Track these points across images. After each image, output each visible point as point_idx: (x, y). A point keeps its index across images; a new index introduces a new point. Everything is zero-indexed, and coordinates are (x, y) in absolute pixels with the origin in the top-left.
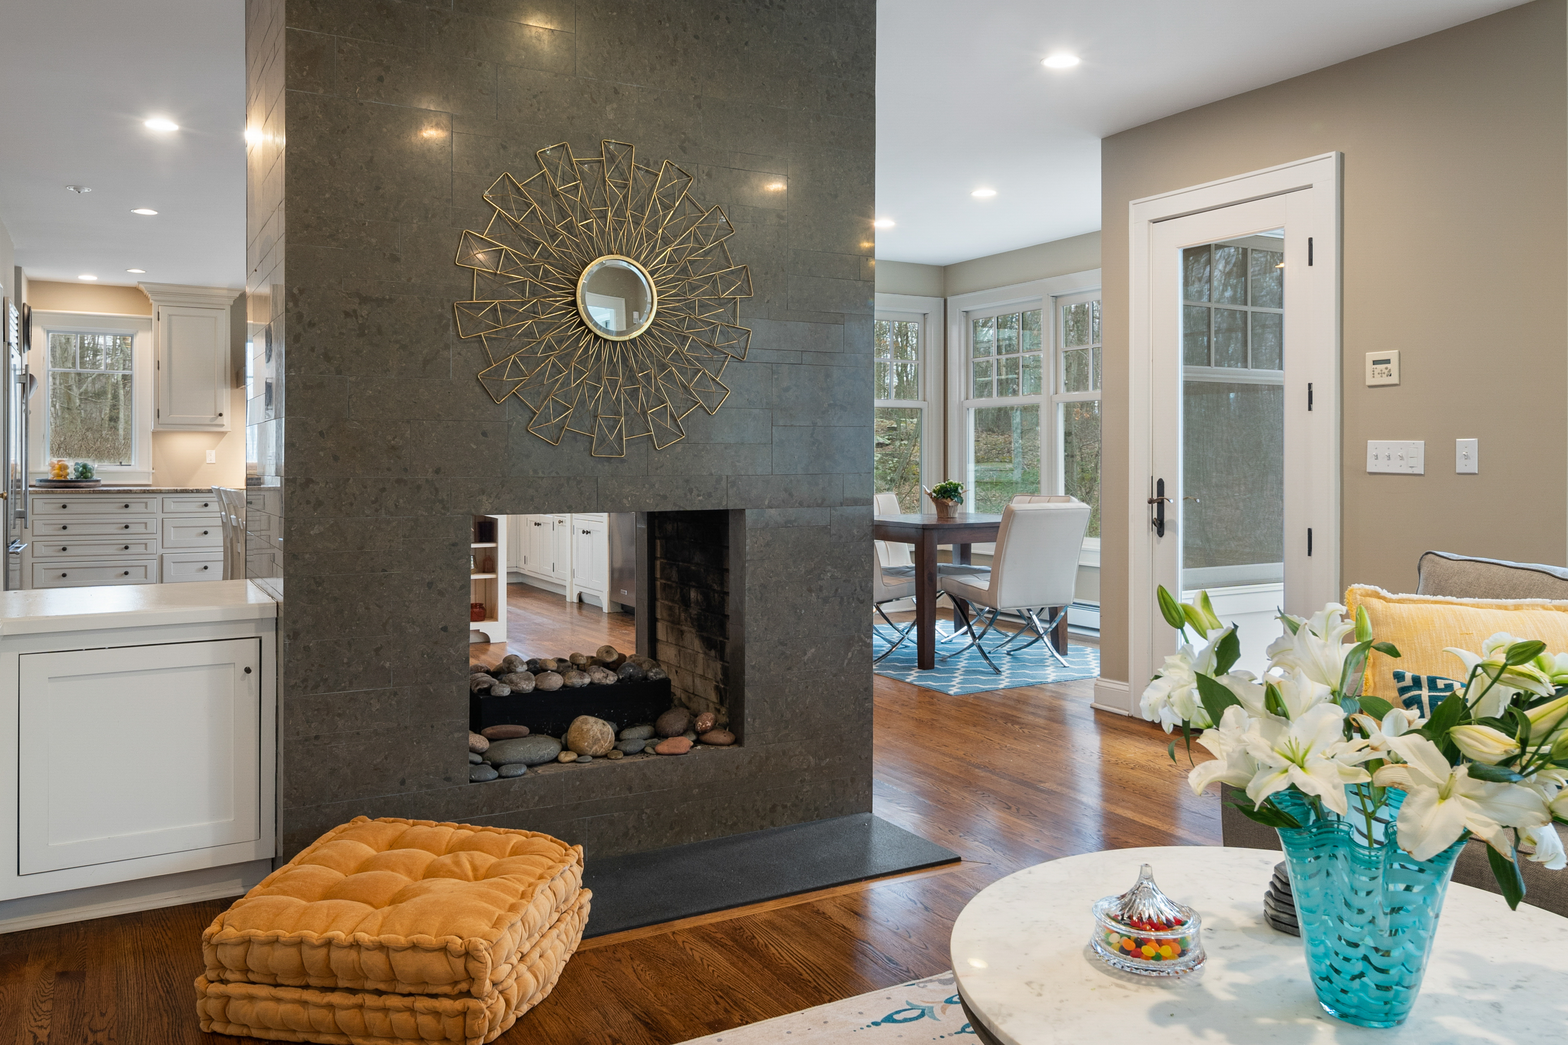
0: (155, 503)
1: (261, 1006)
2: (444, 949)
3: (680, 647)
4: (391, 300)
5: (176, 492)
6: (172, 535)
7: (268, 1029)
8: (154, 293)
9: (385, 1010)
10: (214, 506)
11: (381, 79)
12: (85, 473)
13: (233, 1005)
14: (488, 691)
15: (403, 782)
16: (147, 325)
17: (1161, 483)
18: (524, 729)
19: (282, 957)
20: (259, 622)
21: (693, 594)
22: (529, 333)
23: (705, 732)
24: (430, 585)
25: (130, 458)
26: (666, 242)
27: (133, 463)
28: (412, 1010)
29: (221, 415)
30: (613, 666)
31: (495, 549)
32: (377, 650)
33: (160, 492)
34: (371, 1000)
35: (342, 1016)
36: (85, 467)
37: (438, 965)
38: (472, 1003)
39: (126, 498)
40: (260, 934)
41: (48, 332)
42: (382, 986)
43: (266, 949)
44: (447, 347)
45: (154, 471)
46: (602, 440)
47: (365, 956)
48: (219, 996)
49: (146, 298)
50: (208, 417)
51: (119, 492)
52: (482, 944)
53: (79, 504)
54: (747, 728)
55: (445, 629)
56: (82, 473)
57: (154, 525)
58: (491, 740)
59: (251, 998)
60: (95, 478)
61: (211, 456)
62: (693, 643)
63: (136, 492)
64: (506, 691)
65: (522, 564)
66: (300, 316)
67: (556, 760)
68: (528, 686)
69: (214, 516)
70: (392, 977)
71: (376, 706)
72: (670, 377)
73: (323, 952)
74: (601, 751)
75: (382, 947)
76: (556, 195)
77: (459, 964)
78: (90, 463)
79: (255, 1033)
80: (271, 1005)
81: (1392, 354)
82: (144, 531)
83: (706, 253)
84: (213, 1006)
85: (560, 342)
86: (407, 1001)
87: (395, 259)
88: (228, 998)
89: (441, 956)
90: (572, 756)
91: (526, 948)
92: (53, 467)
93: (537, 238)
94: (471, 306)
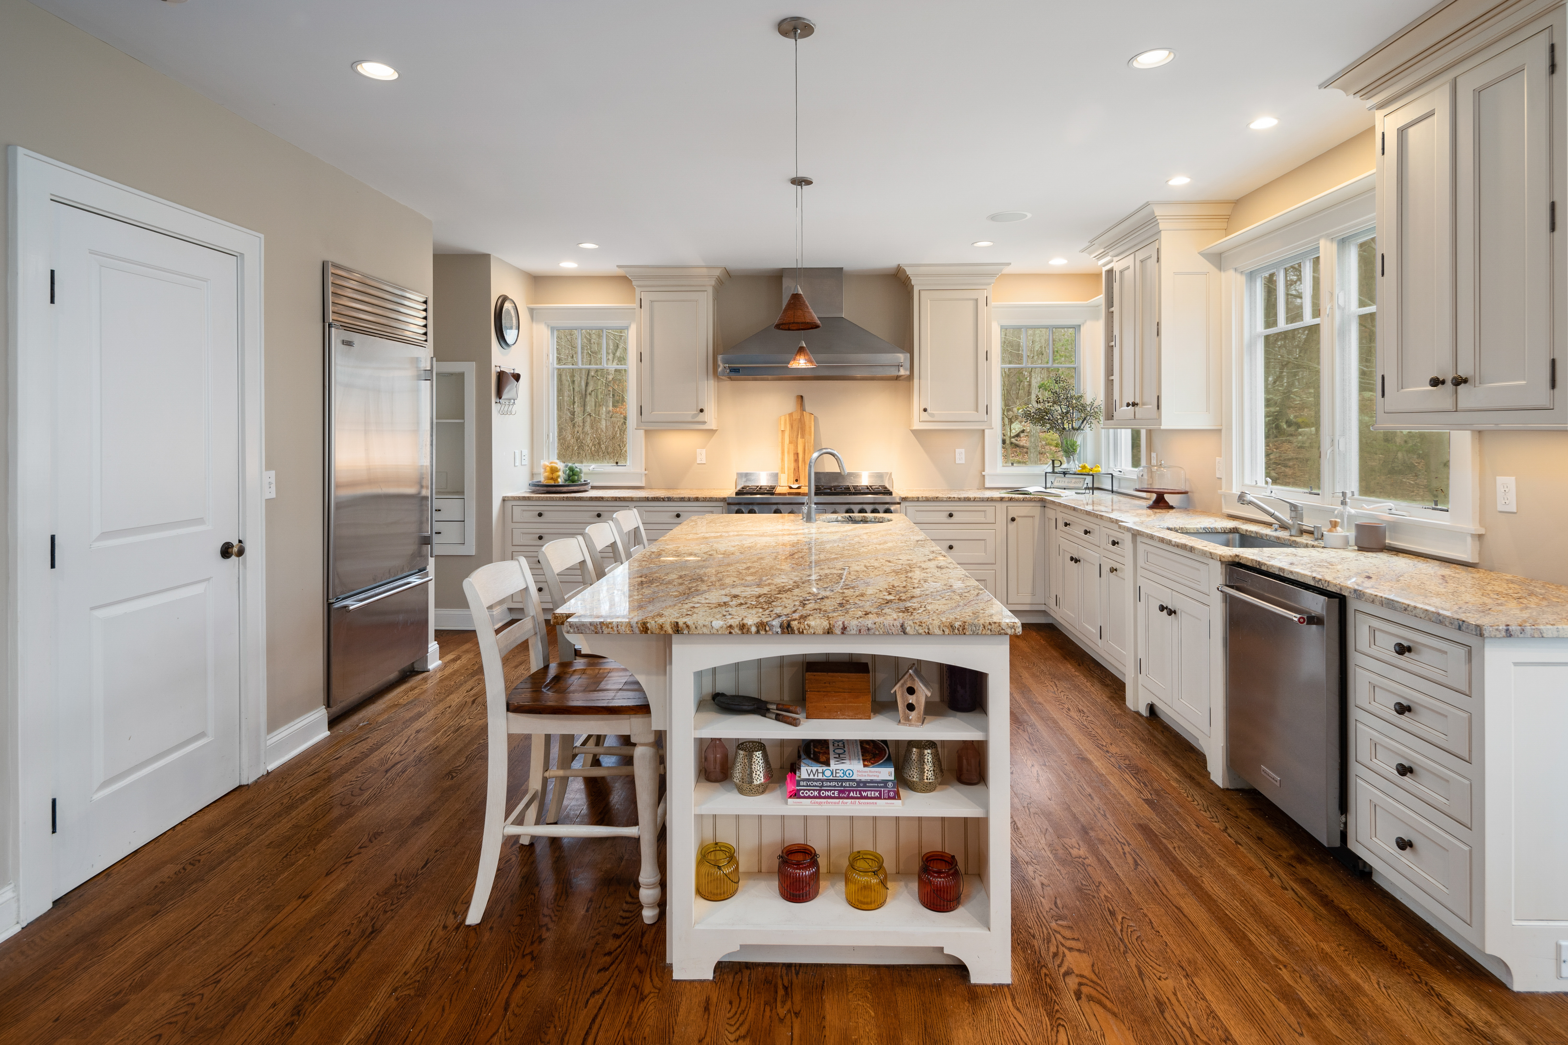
8: (636, 277)
12: (573, 476)
16: (634, 314)
25: (625, 459)
27: (628, 463)
29: (702, 411)
36: (571, 470)
45: (646, 472)
49: (630, 281)
50: (690, 413)
53: (554, 512)
56: (569, 476)
60: (582, 482)
61: (702, 456)
78: (578, 466)
92: (546, 469)
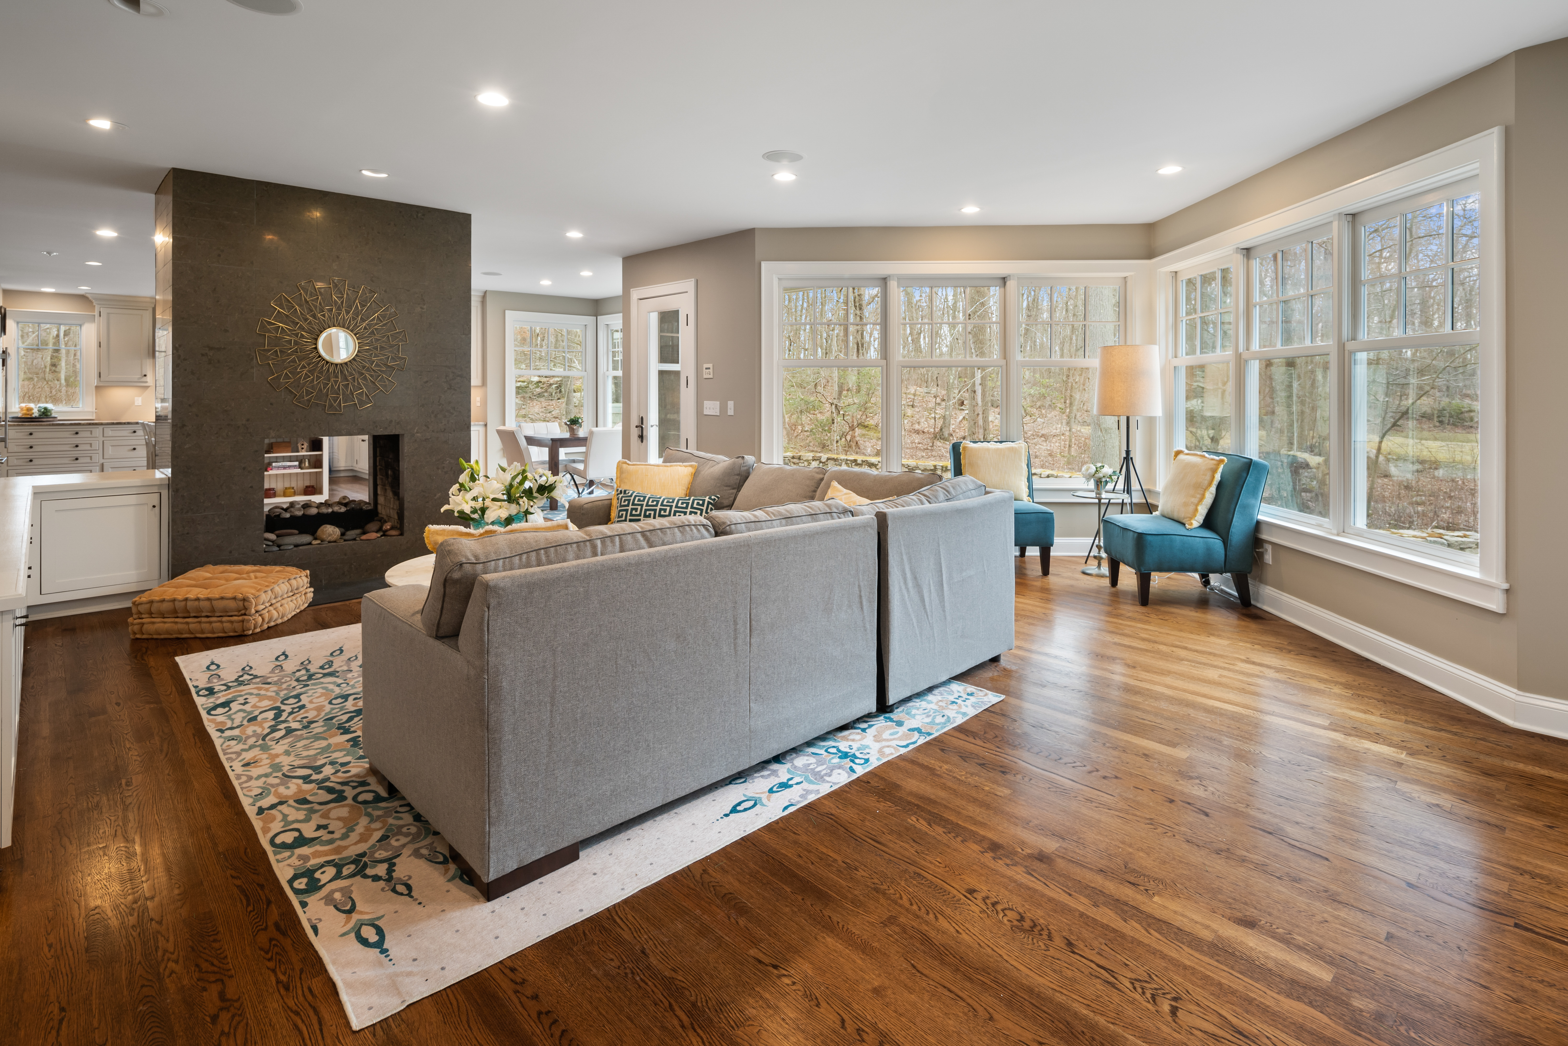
0: (98, 431)
1: (157, 626)
2: (234, 598)
3: (385, 496)
4: (224, 348)
5: (113, 424)
6: (110, 451)
7: (160, 634)
8: (96, 299)
9: (211, 623)
10: (140, 433)
11: (219, 255)
12: (46, 413)
13: (145, 626)
14: (279, 516)
15: (231, 552)
16: (92, 319)
17: (642, 418)
18: (296, 532)
19: (165, 606)
20: (160, 486)
21: (390, 472)
22: (294, 361)
23: (387, 531)
24: (244, 468)
25: (75, 401)
26: (363, 320)
27: (78, 406)
28: (221, 622)
29: (144, 375)
30: (346, 505)
31: (322, 455)
32: (218, 497)
33: (102, 424)
34: (204, 619)
35: (192, 626)
36: (45, 408)
37: (232, 604)
38: (246, 617)
39: (77, 429)
40: (157, 598)
41: (18, 323)
42: (209, 614)
43: (159, 604)
44: (252, 368)
45: (96, 411)
46: (331, 406)
47: (202, 603)
48: (139, 624)
49: (91, 302)
50: (136, 377)
51: (71, 424)
52: (251, 596)
53: (41, 433)
54: (405, 528)
55: (251, 487)
56: (43, 413)
57: (97, 445)
58: (278, 536)
59: (153, 623)
60: (53, 415)
61: (138, 401)
62: (390, 494)
63: (84, 425)
64: (288, 515)
65: (355, 464)
66: (179, 357)
67: (310, 544)
68: (300, 513)
69: (140, 439)
70: (213, 610)
71: (217, 520)
72: (365, 378)
73: (184, 603)
74: (333, 540)
75: (209, 599)
76: (307, 302)
77: (241, 603)
78: (49, 406)
79: (155, 637)
80: (162, 624)
81: (710, 366)
82: (89, 448)
83: (384, 325)
84: (136, 628)
85: (309, 364)
86: (219, 619)
87: (226, 331)
88: (143, 624)
89: (233, 601)
90: (318, 542)
91: (274, 601)
92: (22, 409)
93: (297, 320)
94: (265, 350)
